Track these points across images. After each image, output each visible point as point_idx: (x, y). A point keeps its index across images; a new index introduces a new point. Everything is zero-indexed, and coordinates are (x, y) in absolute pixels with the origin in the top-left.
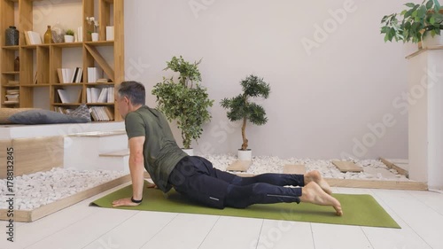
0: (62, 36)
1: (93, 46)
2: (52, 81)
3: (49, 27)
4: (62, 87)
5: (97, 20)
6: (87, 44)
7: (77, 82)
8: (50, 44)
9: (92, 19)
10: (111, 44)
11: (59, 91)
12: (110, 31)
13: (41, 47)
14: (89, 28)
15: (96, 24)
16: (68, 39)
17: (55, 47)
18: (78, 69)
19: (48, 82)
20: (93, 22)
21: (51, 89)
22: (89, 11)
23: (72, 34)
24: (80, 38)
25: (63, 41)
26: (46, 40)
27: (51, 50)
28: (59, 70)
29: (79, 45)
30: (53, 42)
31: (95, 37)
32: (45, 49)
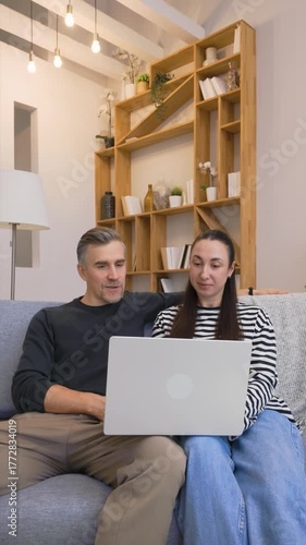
0: (167, 197)
1: (208, 209)
2: (154, 268)
3: (150, 187)
4: (166, 275)
5: (213, 166)
6: (200, 207)
7: (186, 267)
8: (151, 212)
9: (208, 164)
10: (237, 201)
11: (162, 280)
12: (234, 178)
13: (141, 217)
14: (204, 180)
15: (213, 173)
16: (175, 202)
17: (157, 215)
18: (187, 247)
19: (149, 269)
20: (208, 170)
21: (153, 279)
22: (204, 153)
23: (179, 193)
24: (190, 199)
25: (168, 205)
26: (146, 206)
27: (153, 221)
28: (162, 249)
29: (189, 210)
30: (154, 209)
31: (211, 194)
32: (145, 220)
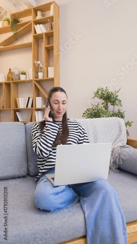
0: (19, 75)
1: (39, 82)
2: (13, 107)
3: (10, 69)
4: (19, 111)
5: (41, 63)
6: (36, 81)
7: (29, 107)
8: (11, 81)
9: (39, 62)
10: (52, 80)
11: (17, 113)
12: (51, 70)
13: (6, 83)
14: (37, 69)
15: (41, 66)
16: (23, 78)
17: (14, 83)
18: (29, 98)
19: (10, 107)
20: (39, 64)
21: (12, 112)
22: (36, 57)
23: (25, 74)
24: (30, 76)
25: (19, 79)
26: (8, 79)
27: (12, 85)
28: (17, 99)
29: (30, 82)
30: (12, 80)
31: (41, 76)
32: (8, 85)
